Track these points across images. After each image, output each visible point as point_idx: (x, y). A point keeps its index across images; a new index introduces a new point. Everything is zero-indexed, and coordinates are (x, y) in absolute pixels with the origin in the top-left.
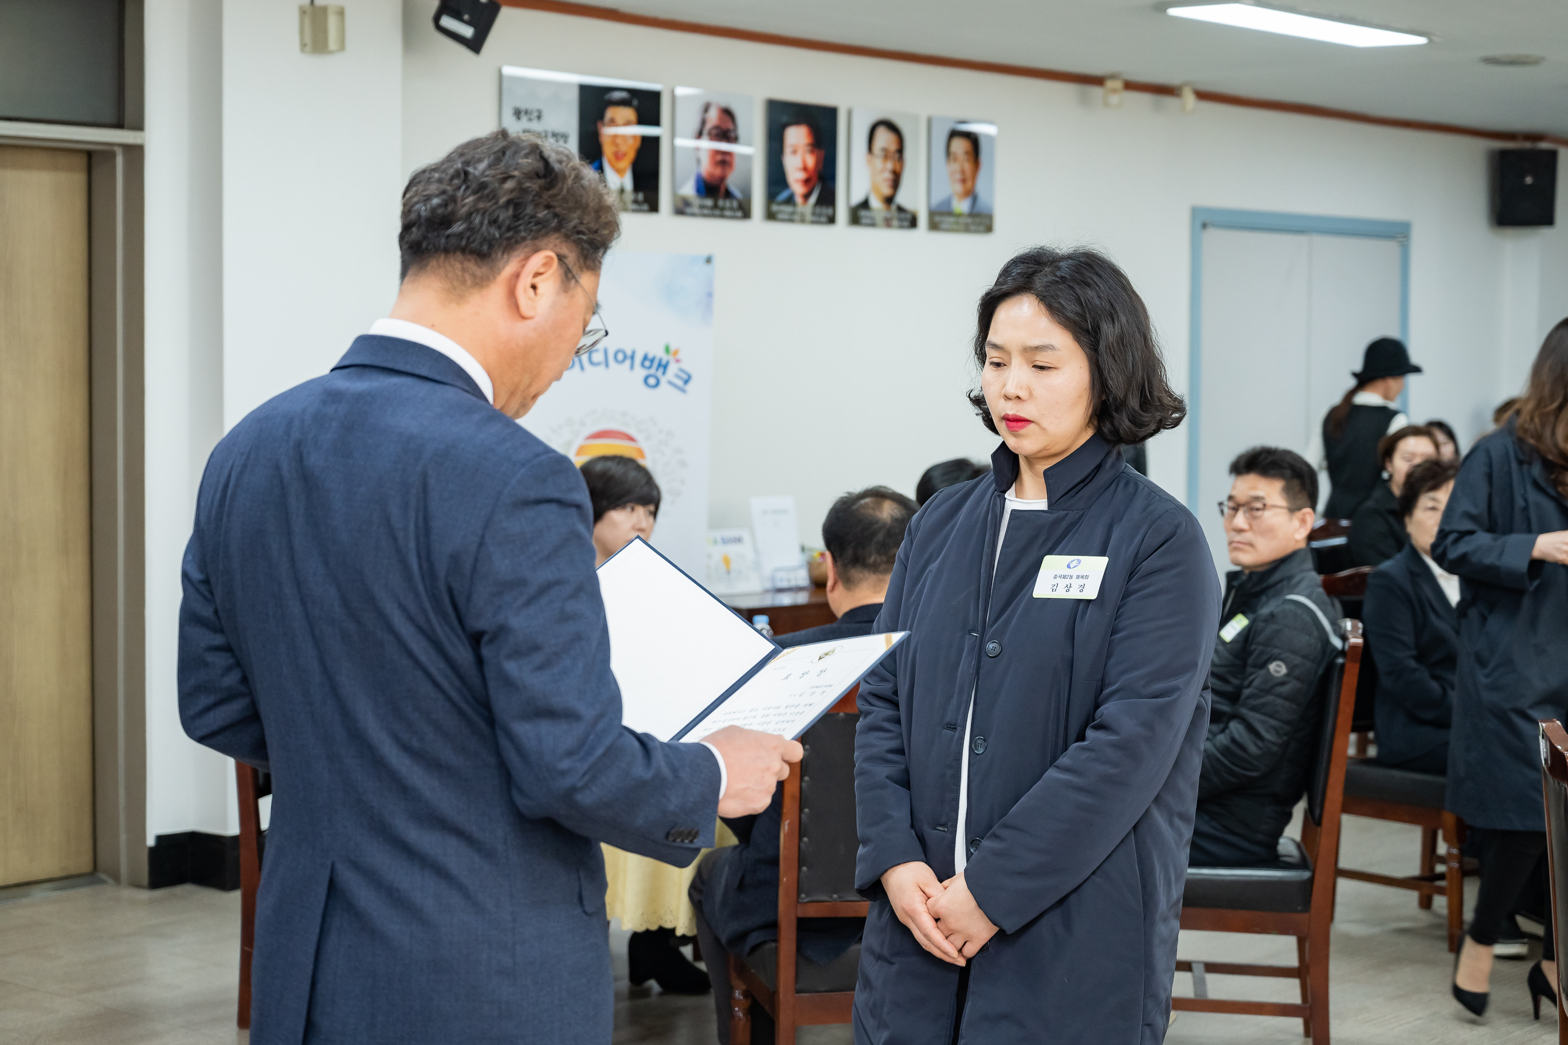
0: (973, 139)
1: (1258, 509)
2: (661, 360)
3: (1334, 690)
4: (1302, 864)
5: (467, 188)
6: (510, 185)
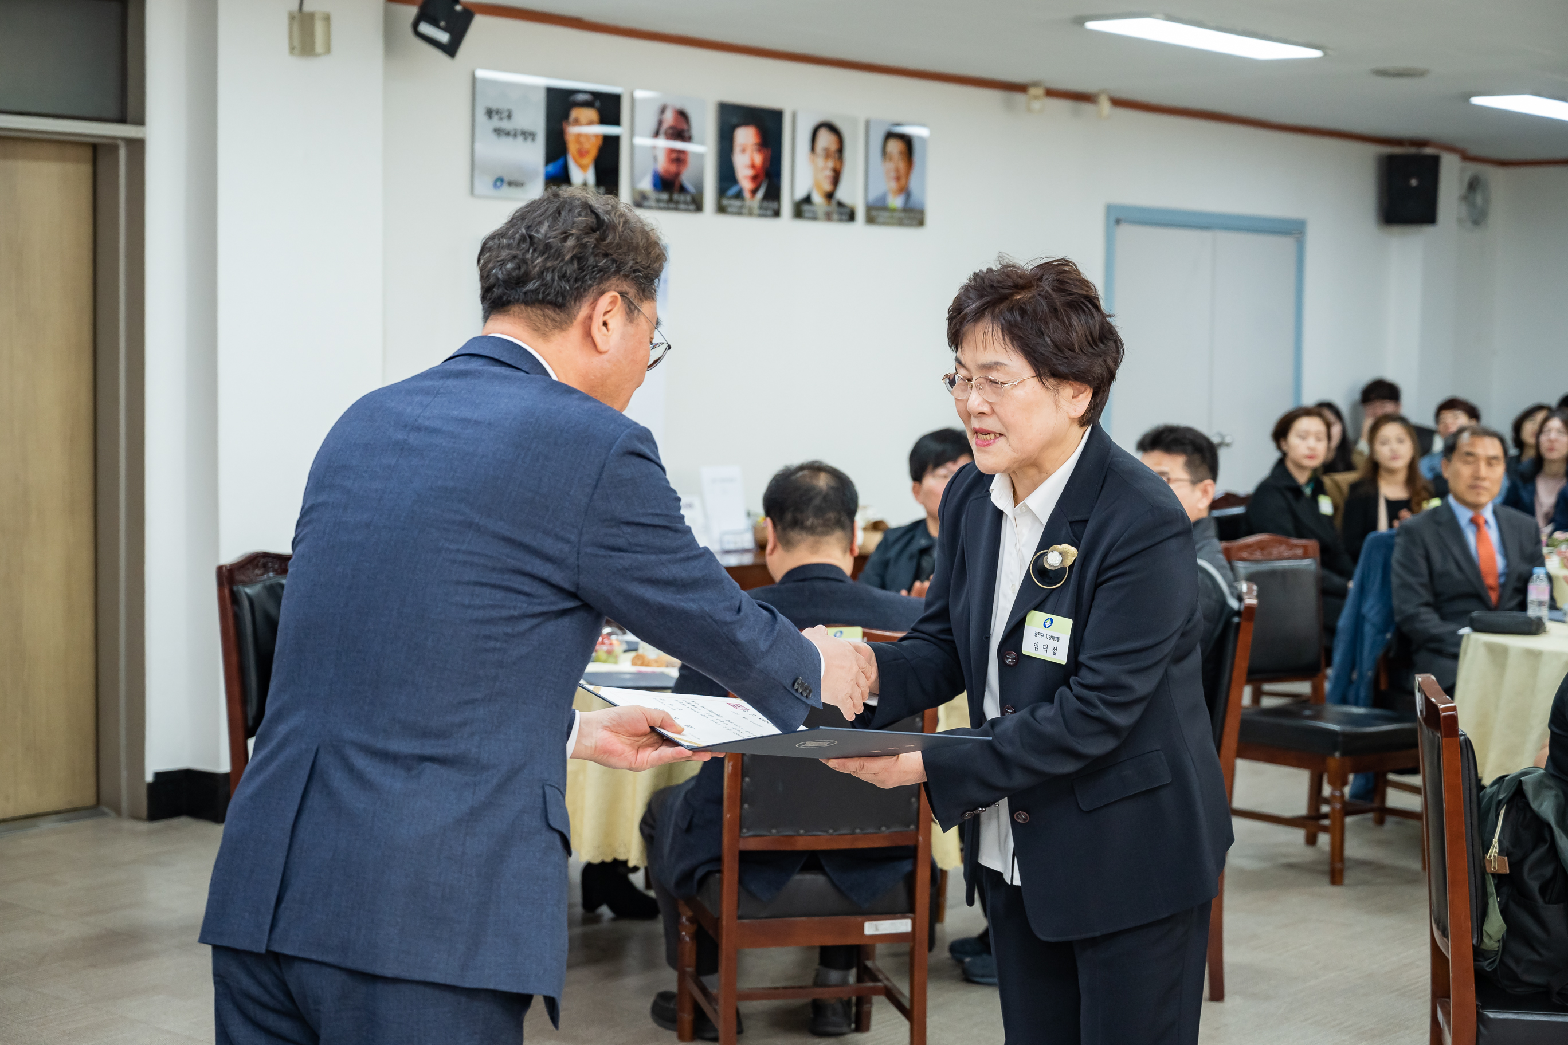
0: (907, 141)
5: (535, 250)
6: (571, 242)
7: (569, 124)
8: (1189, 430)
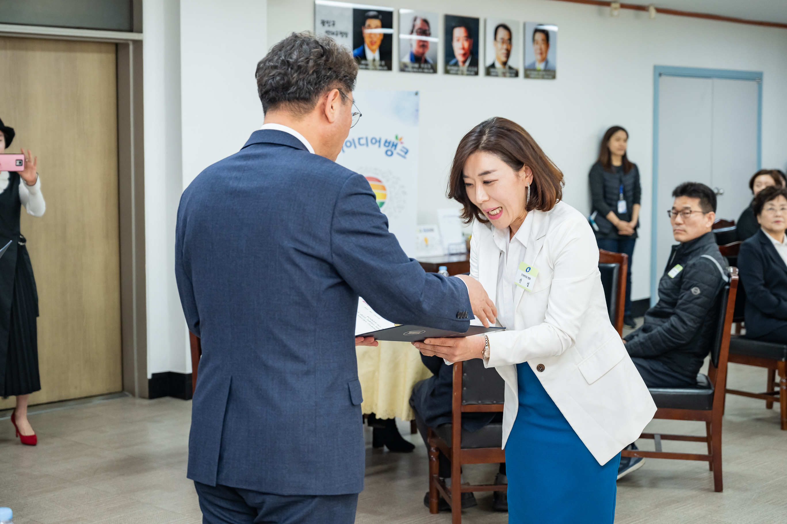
0: (546, 34)
1: (687, 213)
2: (393, 143)
3: (724, 302)
4: (708, 387)
5: (292, 69)
6: (311, 63)
7: (365, 28)
8: (701, 185)
